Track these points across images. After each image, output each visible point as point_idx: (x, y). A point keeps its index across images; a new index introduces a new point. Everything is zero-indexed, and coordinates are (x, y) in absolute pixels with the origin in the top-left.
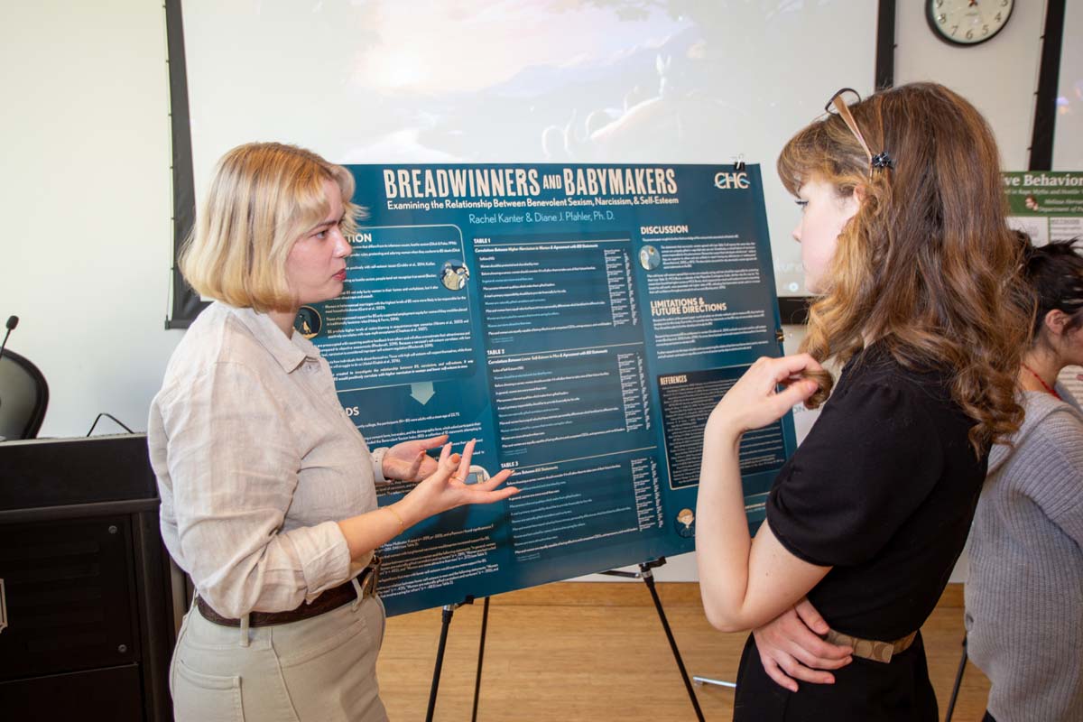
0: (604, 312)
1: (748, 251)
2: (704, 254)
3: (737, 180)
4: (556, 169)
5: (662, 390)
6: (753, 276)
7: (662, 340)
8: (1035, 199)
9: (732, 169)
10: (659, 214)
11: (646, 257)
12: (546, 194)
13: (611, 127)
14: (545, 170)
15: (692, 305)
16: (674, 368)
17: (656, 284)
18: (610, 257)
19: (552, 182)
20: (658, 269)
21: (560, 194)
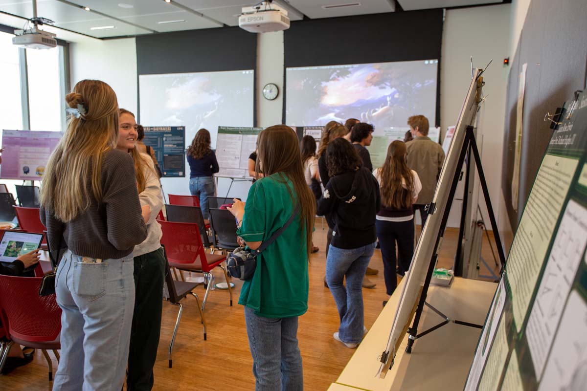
0: (157, 146)
1: (182, 139)
2: (174, 139)
3: (181, 129)
4: (153, 127)
5: (164, 157)
6: (182, 142)
7: (165, 150)
8: (241, 132)
9: (180, 127)
10: (167, 133)
11: (164, 139)
12: (151, 130)
13: (208, 115)
14: (151, 127)
15: (171, 146)
16: (167, 154)
17: (165, 142)
18: (159, 139)
19: (152, 129)
20: (166, 140)
21: (153, 130)
